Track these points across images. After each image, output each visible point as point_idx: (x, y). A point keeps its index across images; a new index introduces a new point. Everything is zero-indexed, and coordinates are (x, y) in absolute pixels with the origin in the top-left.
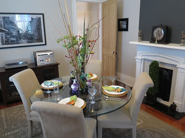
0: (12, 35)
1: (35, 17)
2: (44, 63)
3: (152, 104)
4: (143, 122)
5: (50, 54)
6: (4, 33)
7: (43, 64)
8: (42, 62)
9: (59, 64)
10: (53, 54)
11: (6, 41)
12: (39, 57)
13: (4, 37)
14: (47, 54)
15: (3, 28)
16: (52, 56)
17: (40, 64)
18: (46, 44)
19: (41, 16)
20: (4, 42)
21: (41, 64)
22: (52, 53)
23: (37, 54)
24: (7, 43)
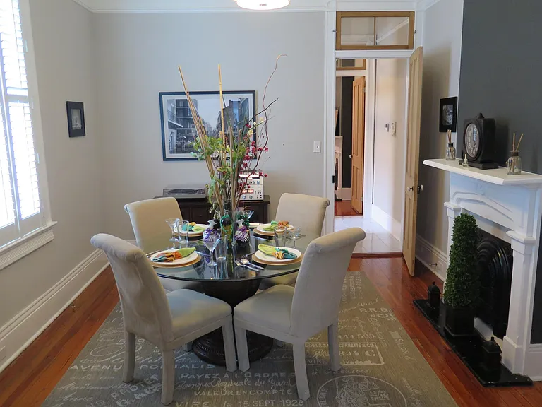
0: (190, 134)
1: (235, 98)
3: (453, 335)
4: (383, 363)
5: (253, 178)
6: (176, 131)
11: (178, 147)
13: (175, 138)
15: (175, 120)
19: (250, 96)
20: (175, 148)
22: (257, 176)
24: (179, 150)
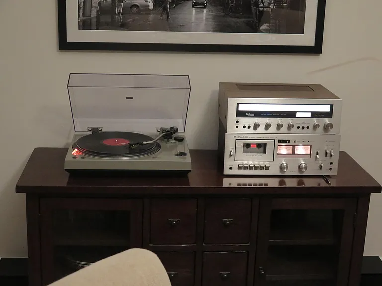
2: (267, 168)
5: (315, 115)
7: (256, 168)
8: (254, 159)
9: (377, 189)
10: (328, 115)
11: (102, 10)
12: (241, 126)
14: (292, 114)
16: (320, 130)
17: (240, 168)
18: (316, 49)
20: (94, 13)
21: (245, 168)
22: (327, 109)
23: (232, 102)
